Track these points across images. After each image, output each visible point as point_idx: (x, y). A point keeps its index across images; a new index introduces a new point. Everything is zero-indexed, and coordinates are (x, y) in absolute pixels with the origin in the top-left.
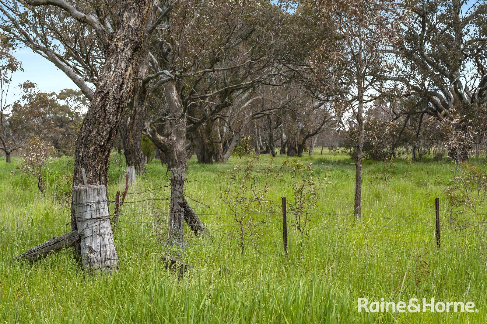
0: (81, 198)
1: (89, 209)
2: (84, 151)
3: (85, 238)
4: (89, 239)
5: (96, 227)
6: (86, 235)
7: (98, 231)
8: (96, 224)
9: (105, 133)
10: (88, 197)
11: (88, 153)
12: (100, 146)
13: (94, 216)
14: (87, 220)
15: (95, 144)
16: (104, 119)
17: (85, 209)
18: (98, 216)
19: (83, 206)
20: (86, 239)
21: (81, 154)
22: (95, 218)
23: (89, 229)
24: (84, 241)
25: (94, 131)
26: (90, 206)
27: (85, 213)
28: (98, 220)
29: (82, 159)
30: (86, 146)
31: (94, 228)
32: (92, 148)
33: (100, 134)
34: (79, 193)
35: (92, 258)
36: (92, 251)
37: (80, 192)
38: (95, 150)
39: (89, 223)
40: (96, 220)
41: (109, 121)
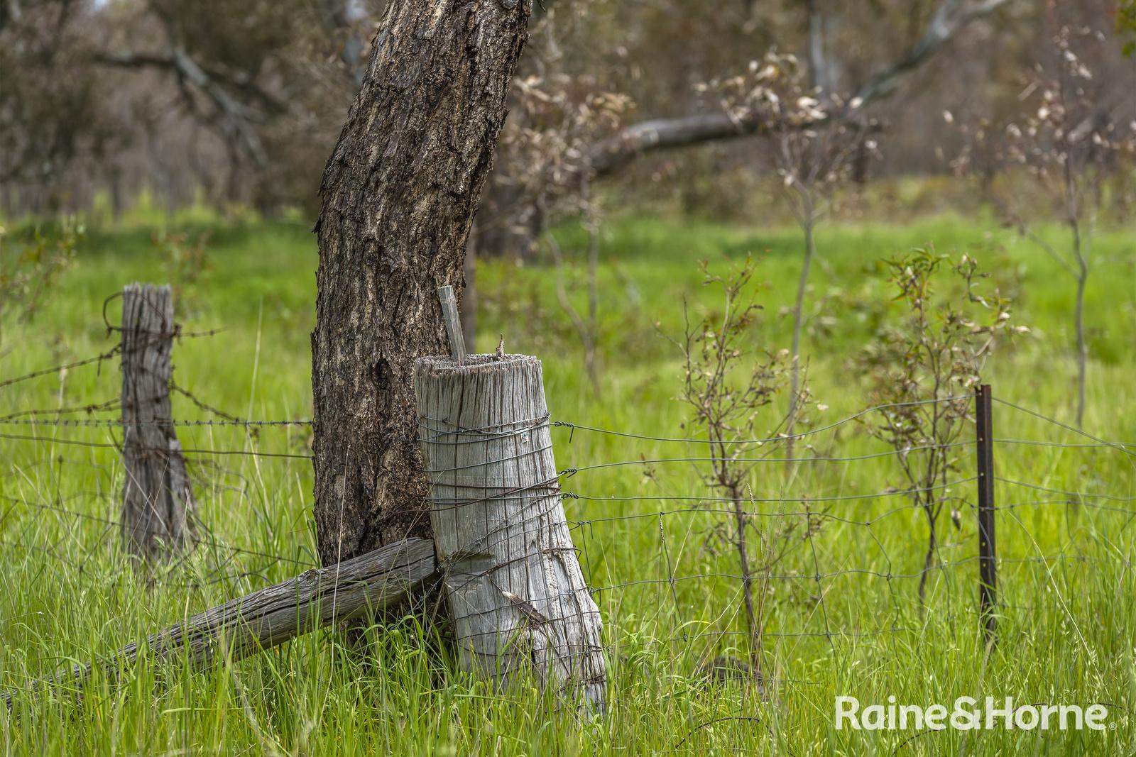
0: (485, 410)
1: (510, 452)
2: (386, 219)
3: (497, 568)
4: (515, 573)
5: (537, 524)
6: (501, 557)
7: (546, 536)
8: (534, 513)
9: (469, 144)
10: (507, 401)
11: (406, 224)
12: (453, 194)
13: (528, 481)
14: (505, 495)
15: (436, 186)
16: (469, 88)
17: (495, 453)
18: (540, 476)
19: (490, 438)
20: (502, 575)
21: (372, 230)
22: (531, 489)
23: (512, 533)
24: (492, 582)
25: (432, 135)
26: (512, 441)
27: (496, 469)
28: (541, 494)
29: (381, 250)
30: (397, 196)
31: (530, 527)
32: (423, 205)
33: (451, 149)
34: (473, 386)
35: (538, 646)
36: (535, 621)
37: (480, 386)
38: (433, 211)
39: (512, 510)
40: (534, 494)
41: (485, 95)
